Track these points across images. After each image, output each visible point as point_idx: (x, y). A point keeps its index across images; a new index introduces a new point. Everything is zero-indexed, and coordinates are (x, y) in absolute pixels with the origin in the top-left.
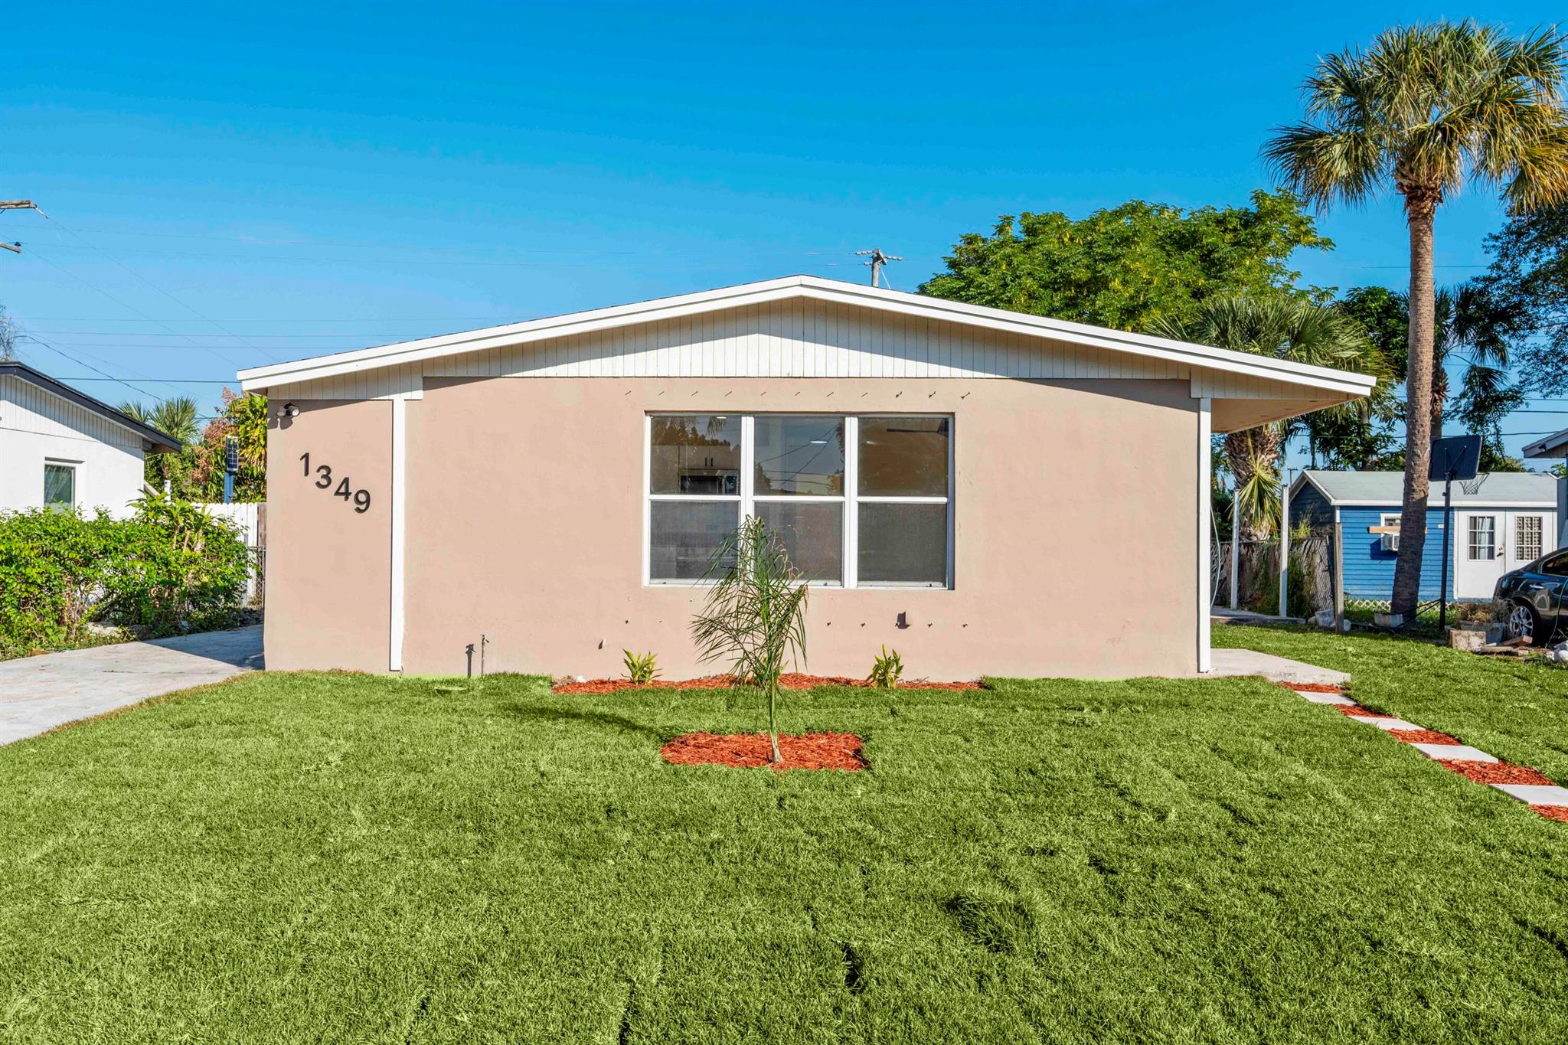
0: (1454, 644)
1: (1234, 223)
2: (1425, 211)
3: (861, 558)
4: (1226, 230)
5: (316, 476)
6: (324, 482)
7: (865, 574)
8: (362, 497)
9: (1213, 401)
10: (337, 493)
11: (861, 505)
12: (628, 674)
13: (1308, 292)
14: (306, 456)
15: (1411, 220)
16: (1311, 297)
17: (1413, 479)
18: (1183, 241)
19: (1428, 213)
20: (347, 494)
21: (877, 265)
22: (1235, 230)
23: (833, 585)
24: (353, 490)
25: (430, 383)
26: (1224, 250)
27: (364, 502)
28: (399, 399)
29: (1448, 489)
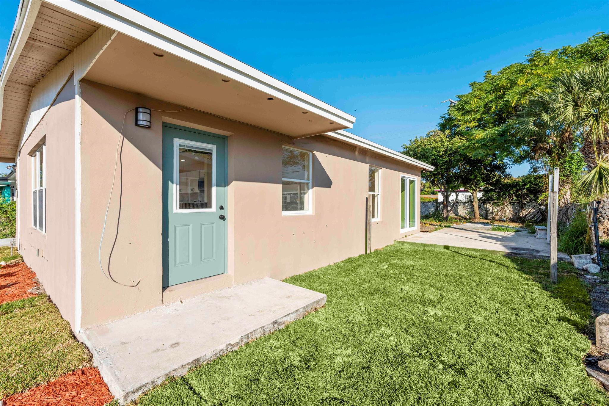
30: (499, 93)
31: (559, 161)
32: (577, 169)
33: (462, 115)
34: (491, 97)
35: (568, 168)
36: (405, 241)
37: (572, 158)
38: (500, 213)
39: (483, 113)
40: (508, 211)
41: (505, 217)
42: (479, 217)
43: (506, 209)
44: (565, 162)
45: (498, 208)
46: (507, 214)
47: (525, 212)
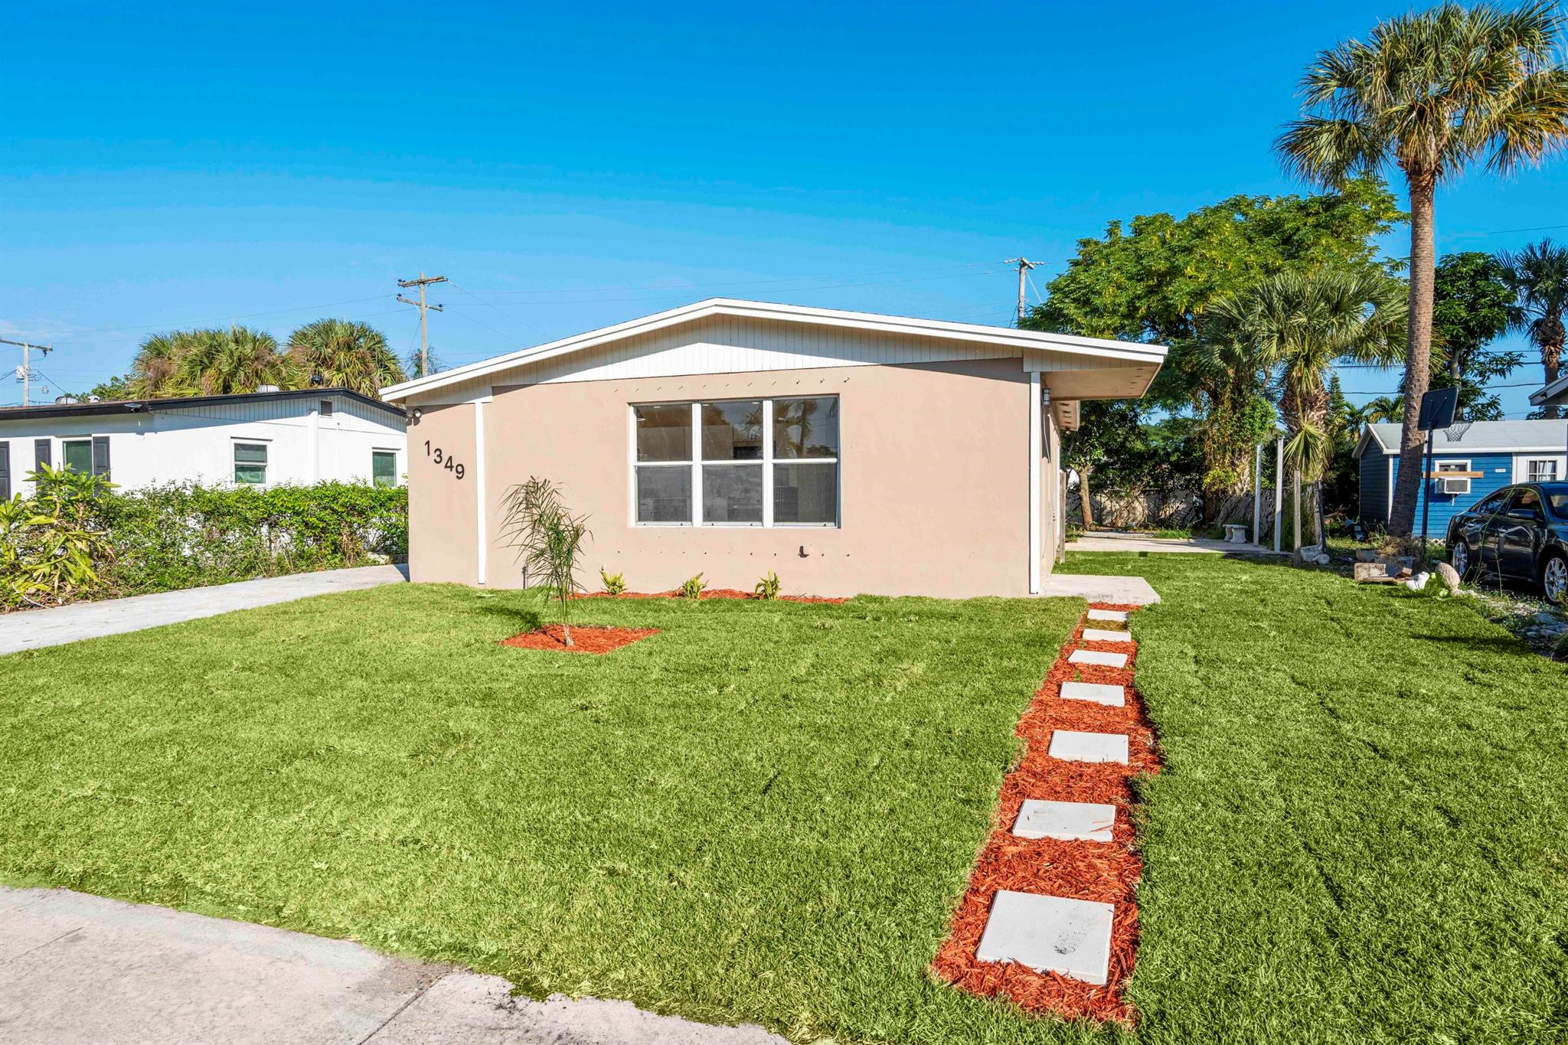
0: (1356, 575)
1: (1316, 207)
2: (1423, 184)
3: (776, 505)
4: (1308, 215)
5: (434, 456)
6: (438, 459)
7: (779, 517)
8: (460, 469)
9: (1042, 374)
10: (446, 467)
11: (775, 465)
12: (605, 588)
13: (1382, 264)
14: (428, 443)
15: (1412, 193)
16: (1385, 268)
17: (1409, 429)
18: (1270, 227)
19: (1427, 185)
20: (451, 467)
21: (1023, 270)
22: (1317, 213)
23: (756, 525)
24: (455, 464)
25: (497, 391)
26: (1306, 234)
27: (461, 473)
28: (478, 402)
29: (1431, 437)
30: (1151, 282)
31: (1235, 413)
32: (1260, 428)
33: (1086, 314)
34: (1140, 289)
35: (1248, 426)
36: (1077, 550)
37: (1254, 409)
38: (1125, 514)
39: (1124, 317)
40: (1141, 508)
41: (1133, 520)
42: (1091, 521)
43: (1136, 504)
44: (1243, 415)
45: (1122, 503)
46: (1138, 514)
47: (1169, 510)
